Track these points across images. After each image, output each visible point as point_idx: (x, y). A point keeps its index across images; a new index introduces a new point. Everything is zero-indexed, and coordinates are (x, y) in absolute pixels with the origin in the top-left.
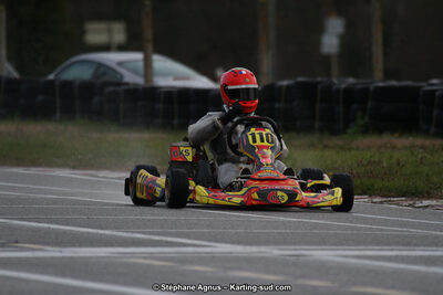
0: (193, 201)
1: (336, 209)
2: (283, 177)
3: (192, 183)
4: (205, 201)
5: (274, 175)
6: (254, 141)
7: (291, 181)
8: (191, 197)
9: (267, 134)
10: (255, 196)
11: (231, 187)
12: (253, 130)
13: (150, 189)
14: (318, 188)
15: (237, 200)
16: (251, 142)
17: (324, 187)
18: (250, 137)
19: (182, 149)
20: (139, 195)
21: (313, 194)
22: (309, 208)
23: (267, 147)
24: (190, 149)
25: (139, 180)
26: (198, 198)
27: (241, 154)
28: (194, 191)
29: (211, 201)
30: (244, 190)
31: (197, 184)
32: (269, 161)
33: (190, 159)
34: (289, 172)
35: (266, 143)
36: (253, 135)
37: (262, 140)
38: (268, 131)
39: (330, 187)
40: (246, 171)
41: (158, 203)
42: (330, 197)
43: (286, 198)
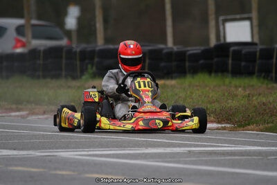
0: (99, 128)
1: (195, 131)
2: (159, 110)
3: (98, 116)
4: (107, 127)
5: (153, 109)
6: (140, 87)
7: (164, 113)
8: (98, 125)
9: (148, 82)
10: (141, 123)
11: (124, 118)
12: (139, 79)
13: (70, 120)
14: (183, 118)
15: (129, 127)
16: (138, 87)
17: (187, 117)
18: (137, 84)
19: (91, 93)
20: (63, 125)
21: (180, 122)
22: (177, 131)
23: (148, 91)
24: (97, 93)
25: (63, 115)
26: (102, 125)
27: (131, 96)
28: (100, 121)
29: (112, 127)
30: (134, 119)
31: (102, 116)
32: (150, 100)
33: (97, 100)
34: (163, 107)
35: (147, 88)
36: (139, 83)
37: (145, 86)
38: (149, 80)
39: (191, 116)
40: (134, 107)
41: (76, 130)
42: (191, 123)
43: (162, 124)
